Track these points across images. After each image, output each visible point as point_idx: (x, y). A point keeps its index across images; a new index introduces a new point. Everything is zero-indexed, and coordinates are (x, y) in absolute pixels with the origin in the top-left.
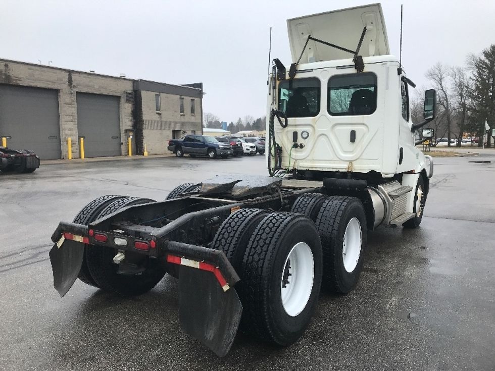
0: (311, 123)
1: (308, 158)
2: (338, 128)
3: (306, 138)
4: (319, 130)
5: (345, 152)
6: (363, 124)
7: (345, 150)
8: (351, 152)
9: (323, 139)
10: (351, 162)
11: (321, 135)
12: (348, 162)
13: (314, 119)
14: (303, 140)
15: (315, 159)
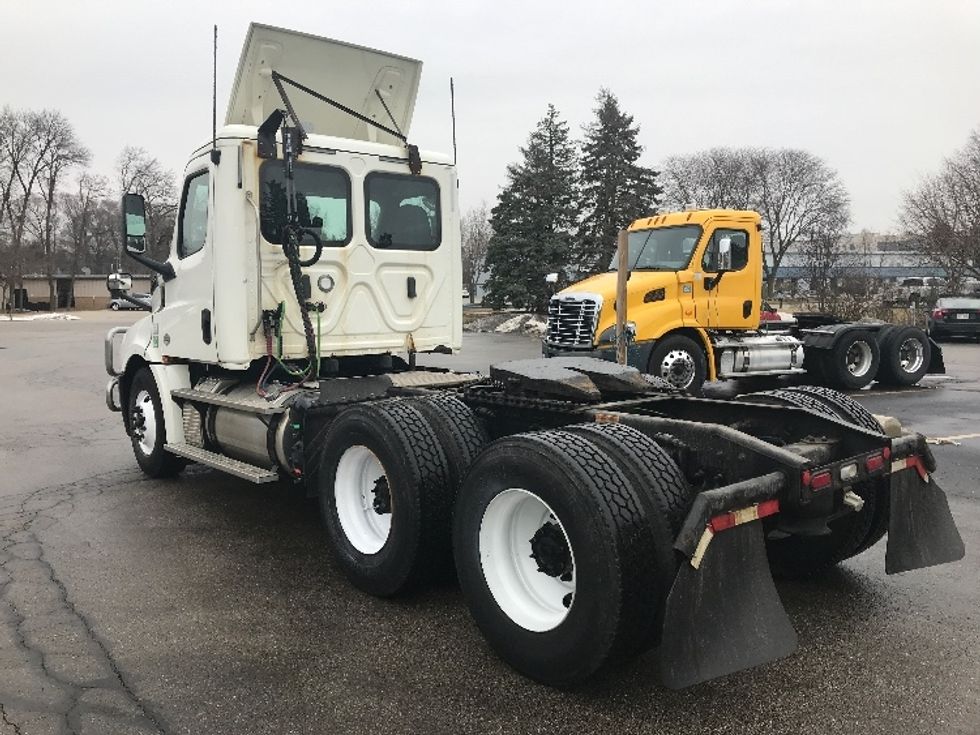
0: (339, 260)
1: (333, 333)
2: (386, 271)
3: (329, 290)
4: (355, 275)
5: (401, 316)
6: (425, 266)
7: (399, 313)
8: (408, 316)
9: (361, 292)
10: (409, 333)
11: (357, 284)
12: (406, 334)
13: (345, 252)
14: (323, 293)
15: (348, 332)
